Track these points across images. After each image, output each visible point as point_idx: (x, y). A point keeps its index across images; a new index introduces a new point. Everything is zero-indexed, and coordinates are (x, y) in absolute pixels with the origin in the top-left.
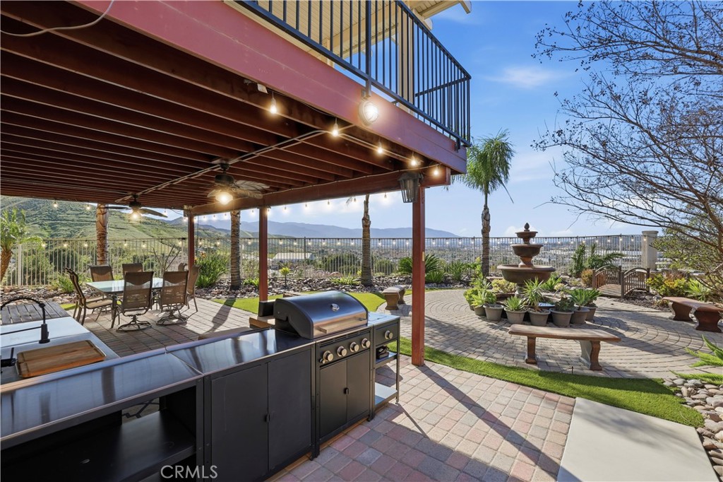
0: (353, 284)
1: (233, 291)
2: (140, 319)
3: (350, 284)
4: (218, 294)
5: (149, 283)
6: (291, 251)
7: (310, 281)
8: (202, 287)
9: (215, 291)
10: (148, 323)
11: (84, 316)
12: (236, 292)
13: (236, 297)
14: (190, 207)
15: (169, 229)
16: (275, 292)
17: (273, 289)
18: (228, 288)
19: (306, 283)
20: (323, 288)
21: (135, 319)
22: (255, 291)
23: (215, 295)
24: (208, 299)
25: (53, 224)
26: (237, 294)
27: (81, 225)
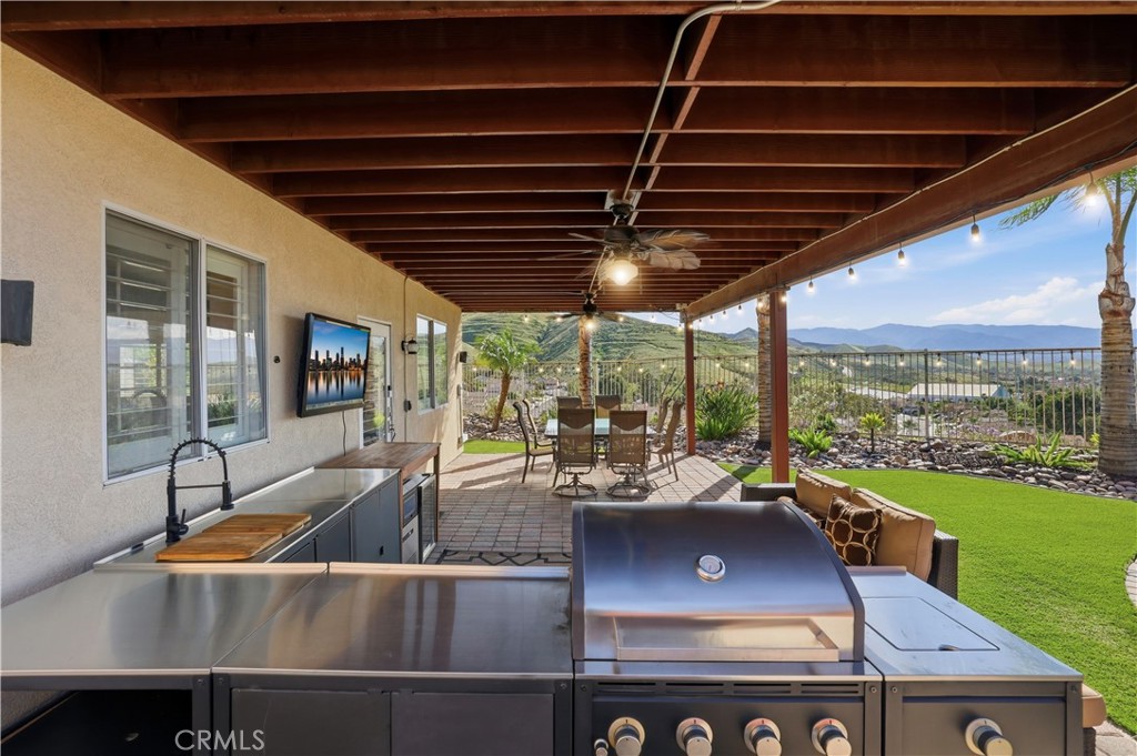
0: (1065, 468)
1: (759, 451)
2: (583, 480)
3: (1055, 467)
4: (734, 453)
5: (589, 426)
6: (948, 381)
7: (937, 446)
8: (712, 439)
9: (730, 447)
10: (594, 488)
11: (533, 465)
12: (764, 453)
13: (760, 462)
14: (685, 306)
15: (731, 347)
16: (841, 463)
17: (839, 456)
18: (751, 444)
19: (927, 450)
20: (967, 466)
21: (576, 480)
22: (801, 458)
23: (728, 454)
24: (714, 460)
25: (605, 346)
26: (764, 458)
27: (630, 345)
